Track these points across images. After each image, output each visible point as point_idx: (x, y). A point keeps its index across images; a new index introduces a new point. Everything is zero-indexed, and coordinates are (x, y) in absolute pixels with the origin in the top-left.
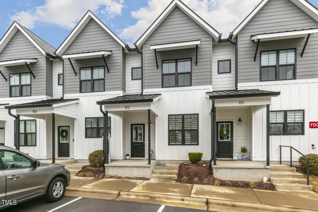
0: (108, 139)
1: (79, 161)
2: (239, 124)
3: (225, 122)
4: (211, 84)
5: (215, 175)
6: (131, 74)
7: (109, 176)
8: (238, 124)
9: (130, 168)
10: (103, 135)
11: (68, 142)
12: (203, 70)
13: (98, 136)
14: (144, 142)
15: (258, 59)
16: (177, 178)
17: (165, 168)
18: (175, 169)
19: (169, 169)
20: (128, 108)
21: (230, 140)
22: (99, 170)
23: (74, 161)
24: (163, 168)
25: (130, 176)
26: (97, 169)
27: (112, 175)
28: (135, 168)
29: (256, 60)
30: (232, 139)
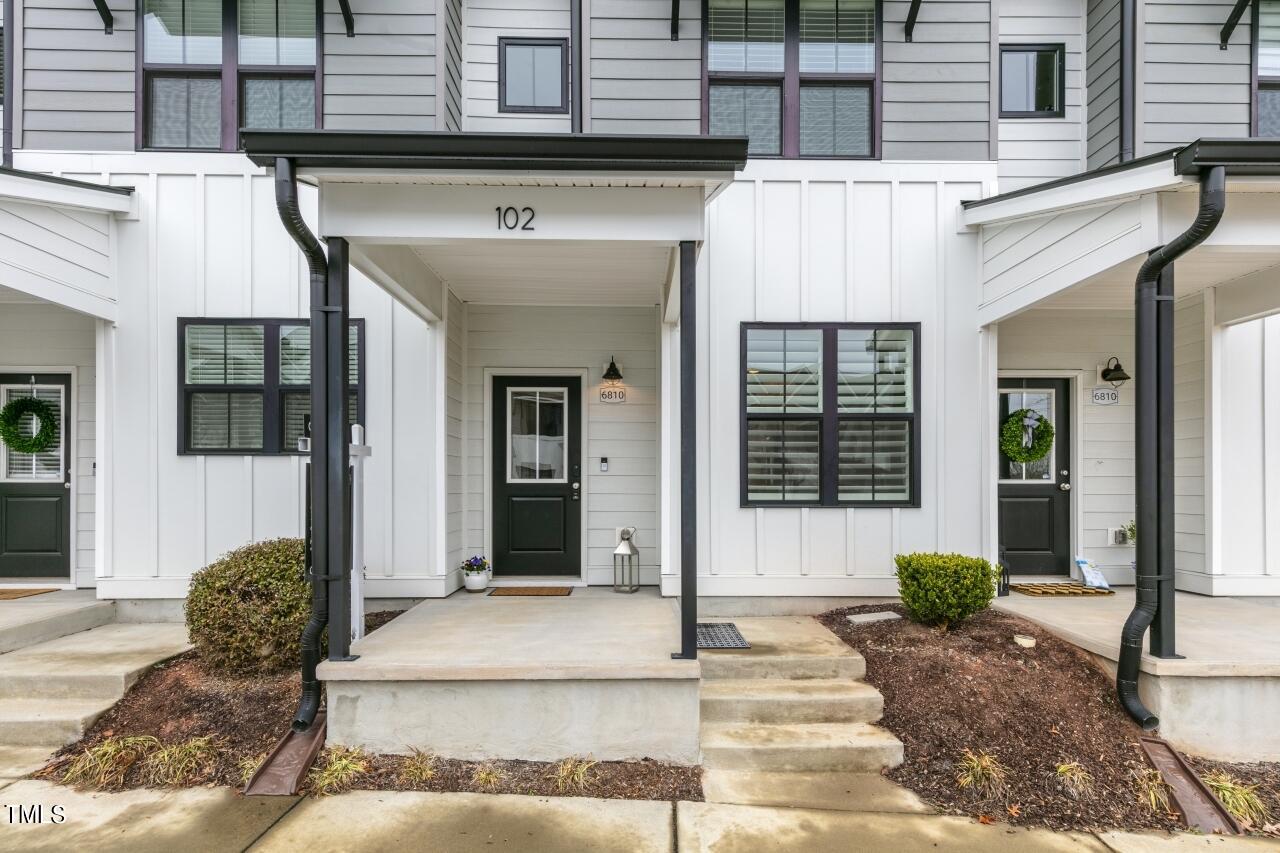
0: (352, 462)
1: (128, 610)
2: (1102, 396)
3: (1028, 379)
4: (991, 156)
5: (1173, 730)
6: (492, 73)
7: (360, 767)
8: (1099, 392)
9: (536, 688)
10: (307, 434)
11: (62, 480)
12: (947, 73)
13: (276, 444)
14: (576, 486)
15: (1241, 33)
16: (899, 758)
17: (773, 665)
18: (842, 671)
19: (800, 672)
20: (521, 223)
21: (1053, 481)
22: (278, 699)
23: (95, 609)
24: (761, 664)
25: (532, 753)
26: (256, 686)
27: (387, 751)
28: (574, 689)
29: (1230, 42)
30: (1065, 473)
